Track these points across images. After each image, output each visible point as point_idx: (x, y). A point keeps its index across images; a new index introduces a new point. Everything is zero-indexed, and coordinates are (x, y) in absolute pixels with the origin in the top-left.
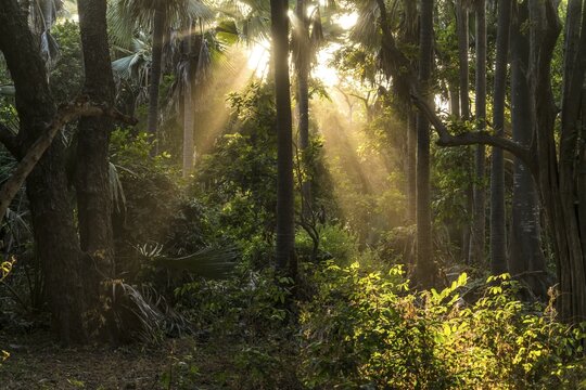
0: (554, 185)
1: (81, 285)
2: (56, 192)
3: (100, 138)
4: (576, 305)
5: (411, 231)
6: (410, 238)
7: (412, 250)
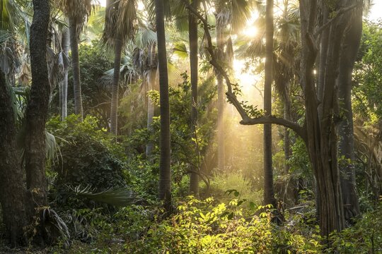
0: (317, 149)
1: (24, 210)
2: (9, 153)
3: (39, 119)
4: (330, 225)
5: (286, 178)
6: (284, 183)
7: (286, 191)
